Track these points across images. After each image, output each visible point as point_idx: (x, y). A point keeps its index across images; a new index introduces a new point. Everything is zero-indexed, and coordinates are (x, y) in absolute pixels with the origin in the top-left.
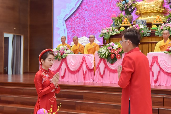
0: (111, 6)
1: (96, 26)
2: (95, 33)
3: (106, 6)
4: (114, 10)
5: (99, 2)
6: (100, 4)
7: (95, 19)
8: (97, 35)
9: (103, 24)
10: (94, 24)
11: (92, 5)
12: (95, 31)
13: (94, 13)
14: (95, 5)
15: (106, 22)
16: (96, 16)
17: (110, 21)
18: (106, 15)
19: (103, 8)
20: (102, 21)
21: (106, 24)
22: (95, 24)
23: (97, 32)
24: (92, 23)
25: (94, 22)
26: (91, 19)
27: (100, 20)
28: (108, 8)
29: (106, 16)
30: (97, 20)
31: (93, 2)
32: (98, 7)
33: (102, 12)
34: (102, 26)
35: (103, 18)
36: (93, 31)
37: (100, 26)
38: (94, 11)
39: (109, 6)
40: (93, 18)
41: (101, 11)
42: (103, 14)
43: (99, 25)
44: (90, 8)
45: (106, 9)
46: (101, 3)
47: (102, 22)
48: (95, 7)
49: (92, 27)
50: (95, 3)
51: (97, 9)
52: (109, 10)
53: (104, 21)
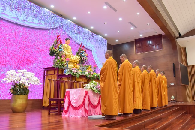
0: (24, 45)
1: (7, 59)
2: (5, 66)
3: (20, 44)
4: (27, 50)
5: (12, 38)
6: (13, 40)
7: (7, 52)
8: (7, 68)
9: (15, 59)
10: (4, 56)
11: (5, 37)
12: (5, 64)
13: (6, 45)
14: (8, 38)
15: (18, 58)
16: (8, 49)
17: (22, 57)
18: (19, 51)
19: (16, 44)
20: (14, 55)
21: (18, 59)
22: (6, 56)
23: (7, 65)
24: (2, 55)
25: (5, 54)
26: (2, 50)
27: (12, 54)
28: (22, 46)
29: (19, 53)
30: (9, 54)
31: (6, 35)
32: (12, 42)
33: (15, 47)
34: (13, 61)
35: (15, 53)
36: (2, 63)
37: (12, 60)
38: (7, 43)
39: (23, 44)
40: (4, 50)
41: (13, 46)
42: (16, 50)
43: (11, 58)
44: (2, 39)
45: (19, 46)
46: (15, 39)
47: (14, 57)
48: (8, 40)
49: (2, 59)
50: (8, 36)
51: (10, 42)
52: (22, 48)
53: (16, 57)
